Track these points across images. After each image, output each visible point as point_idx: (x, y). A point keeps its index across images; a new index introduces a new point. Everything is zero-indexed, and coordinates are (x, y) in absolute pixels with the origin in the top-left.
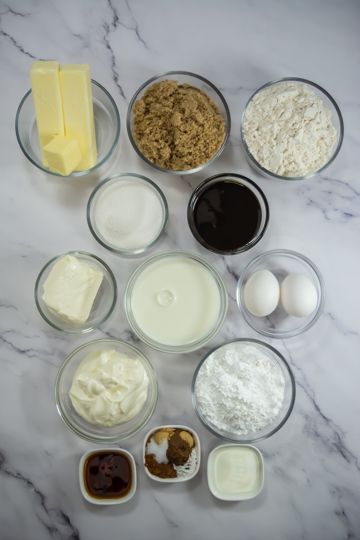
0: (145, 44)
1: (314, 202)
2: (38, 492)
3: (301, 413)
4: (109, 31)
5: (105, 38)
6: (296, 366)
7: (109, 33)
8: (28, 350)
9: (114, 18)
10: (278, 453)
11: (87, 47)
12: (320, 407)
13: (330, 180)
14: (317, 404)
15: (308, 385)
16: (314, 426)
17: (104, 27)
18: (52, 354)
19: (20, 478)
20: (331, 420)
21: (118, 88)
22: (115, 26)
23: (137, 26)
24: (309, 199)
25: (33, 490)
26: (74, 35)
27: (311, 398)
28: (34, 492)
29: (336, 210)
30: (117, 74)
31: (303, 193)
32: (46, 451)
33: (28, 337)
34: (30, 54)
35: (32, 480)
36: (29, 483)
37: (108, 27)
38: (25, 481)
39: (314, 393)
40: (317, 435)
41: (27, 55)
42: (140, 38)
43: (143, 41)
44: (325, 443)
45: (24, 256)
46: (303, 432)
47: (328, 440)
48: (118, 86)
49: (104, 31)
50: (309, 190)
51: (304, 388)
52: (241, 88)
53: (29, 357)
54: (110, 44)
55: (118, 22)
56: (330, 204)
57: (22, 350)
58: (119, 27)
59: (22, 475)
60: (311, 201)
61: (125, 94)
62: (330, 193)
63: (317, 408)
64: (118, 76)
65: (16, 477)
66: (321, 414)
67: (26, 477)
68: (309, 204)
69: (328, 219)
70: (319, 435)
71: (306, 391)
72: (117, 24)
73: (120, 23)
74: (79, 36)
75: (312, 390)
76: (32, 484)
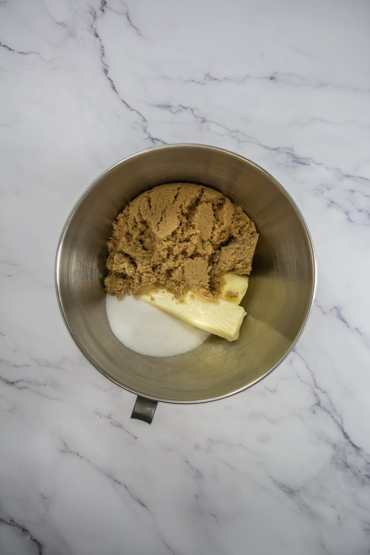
0: (137, 30)
1: (335, 203)
2: (35, 541)
3: (327, 441)
4: (96, 17)
5: (92, 25)
6: (321, 389)
7: (96, 19)
8: (18, 381)
9: (102, 2)
10: (303, 488)
11: (72, 36)
12: (349, 435)
13: (353, 177)
14: (345, 431)
15: (334, 410)
16: (343, 456)
17: (90, 12)
18: (44, 385)
19: (14, 525)
20: (362, 448)
21: (109, 81)
22: (103, 11)
23: (128, 11)
24: (329, 199)
25: (29, 537)
26: (57, 23)
27: (339, 425)
28: (30, 540)
29: (361, 211)
30: (107, 66)
31: (322, 192)
32: (42, 494)
33: (17, 367)
34: (8, 46)
35: (27, 527)
36: (24, 530)
37: (95, 13)
38: (20, 529)
39: (342, 419)
40: (347, 466)
41: (4, 47)
42: (131, 25)
43: (135, 28)
44: (356, 475)
45: (9, 276)
46: (331, 463)
47: (360, 471)
48: (109, 79)
49: (91, 18)
50: (328, 189)
51: (330, 413)
52: (248, 76)
53: (19, 388)
54: (98, 32)
55: (106, 7)
56: (353, 204)
57: (11, 381)
58: (108, 12)
59: (16, 522)
60: (332, 202)
61: (116, 88)
62: (353, 192)
63: (346, 436)
64: (109, 68)
65: (10, 524)
66: (350, 442)
67: (20, 524)
68: (329, 206)
69: (351, 221)
70: (349, 466)
71: (332, 417)
72: (105, 8)
73: (108, 8)
74: (62, 24)
75: (340, 416)
76: (27, 531)
